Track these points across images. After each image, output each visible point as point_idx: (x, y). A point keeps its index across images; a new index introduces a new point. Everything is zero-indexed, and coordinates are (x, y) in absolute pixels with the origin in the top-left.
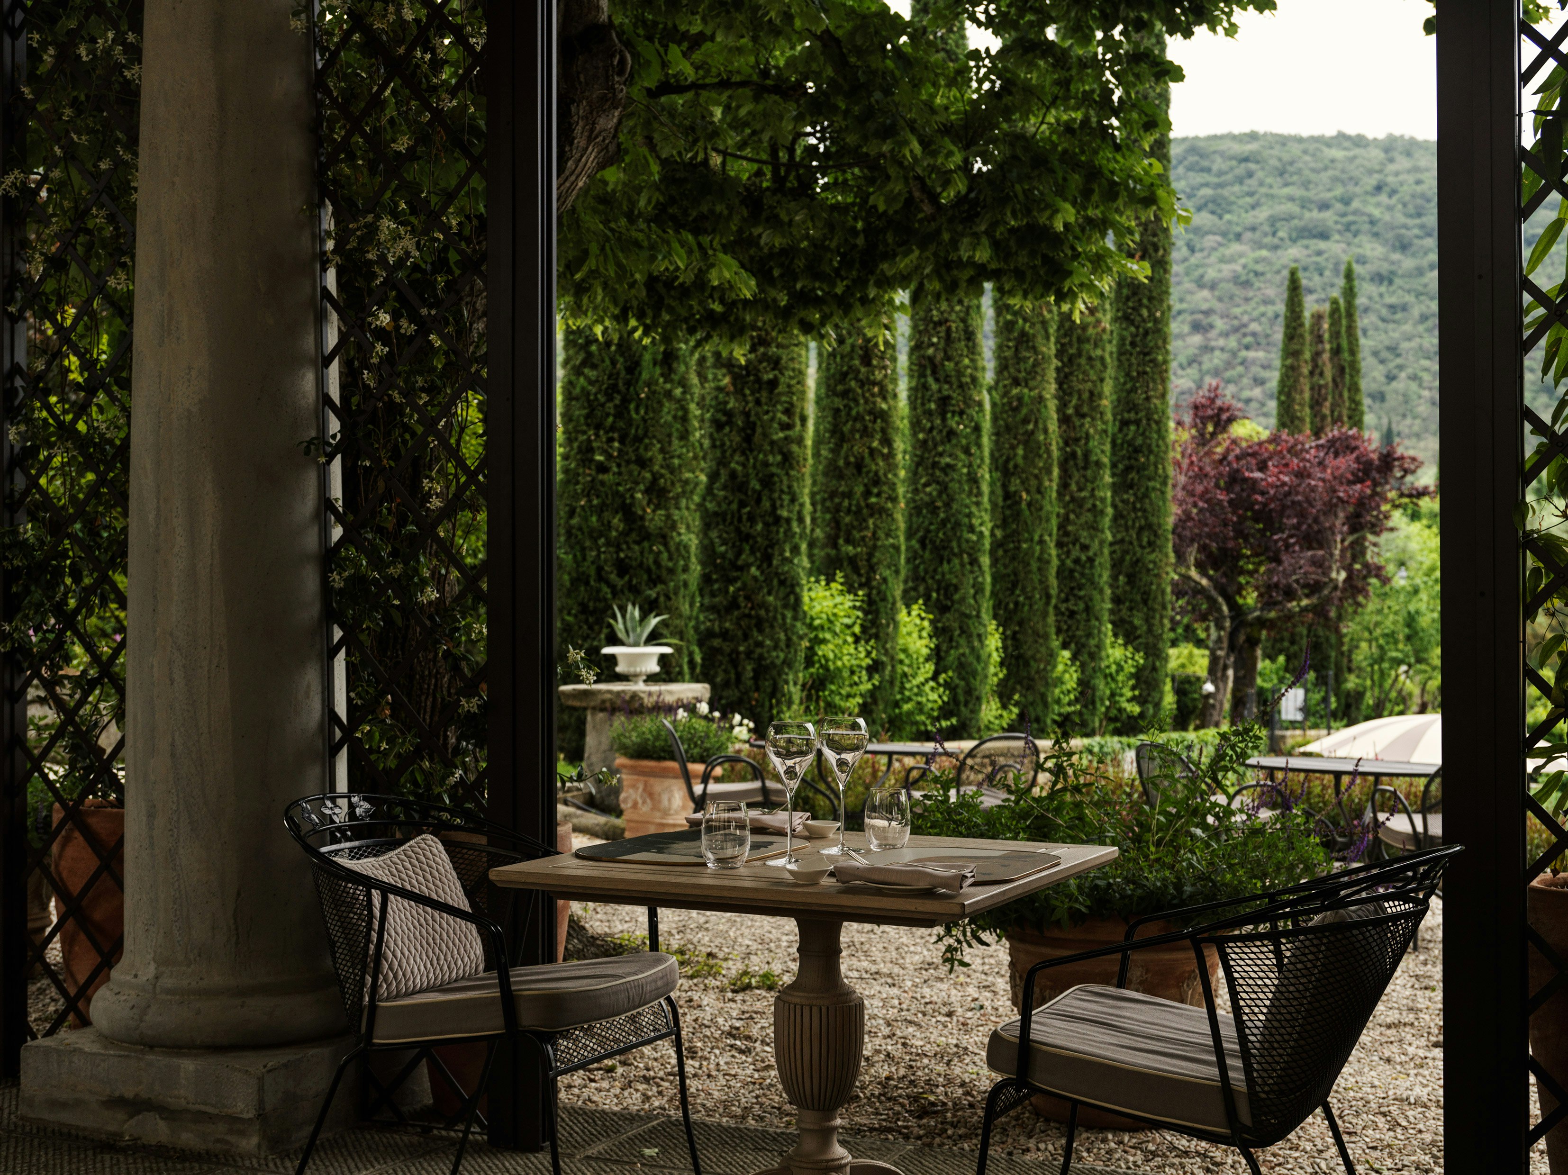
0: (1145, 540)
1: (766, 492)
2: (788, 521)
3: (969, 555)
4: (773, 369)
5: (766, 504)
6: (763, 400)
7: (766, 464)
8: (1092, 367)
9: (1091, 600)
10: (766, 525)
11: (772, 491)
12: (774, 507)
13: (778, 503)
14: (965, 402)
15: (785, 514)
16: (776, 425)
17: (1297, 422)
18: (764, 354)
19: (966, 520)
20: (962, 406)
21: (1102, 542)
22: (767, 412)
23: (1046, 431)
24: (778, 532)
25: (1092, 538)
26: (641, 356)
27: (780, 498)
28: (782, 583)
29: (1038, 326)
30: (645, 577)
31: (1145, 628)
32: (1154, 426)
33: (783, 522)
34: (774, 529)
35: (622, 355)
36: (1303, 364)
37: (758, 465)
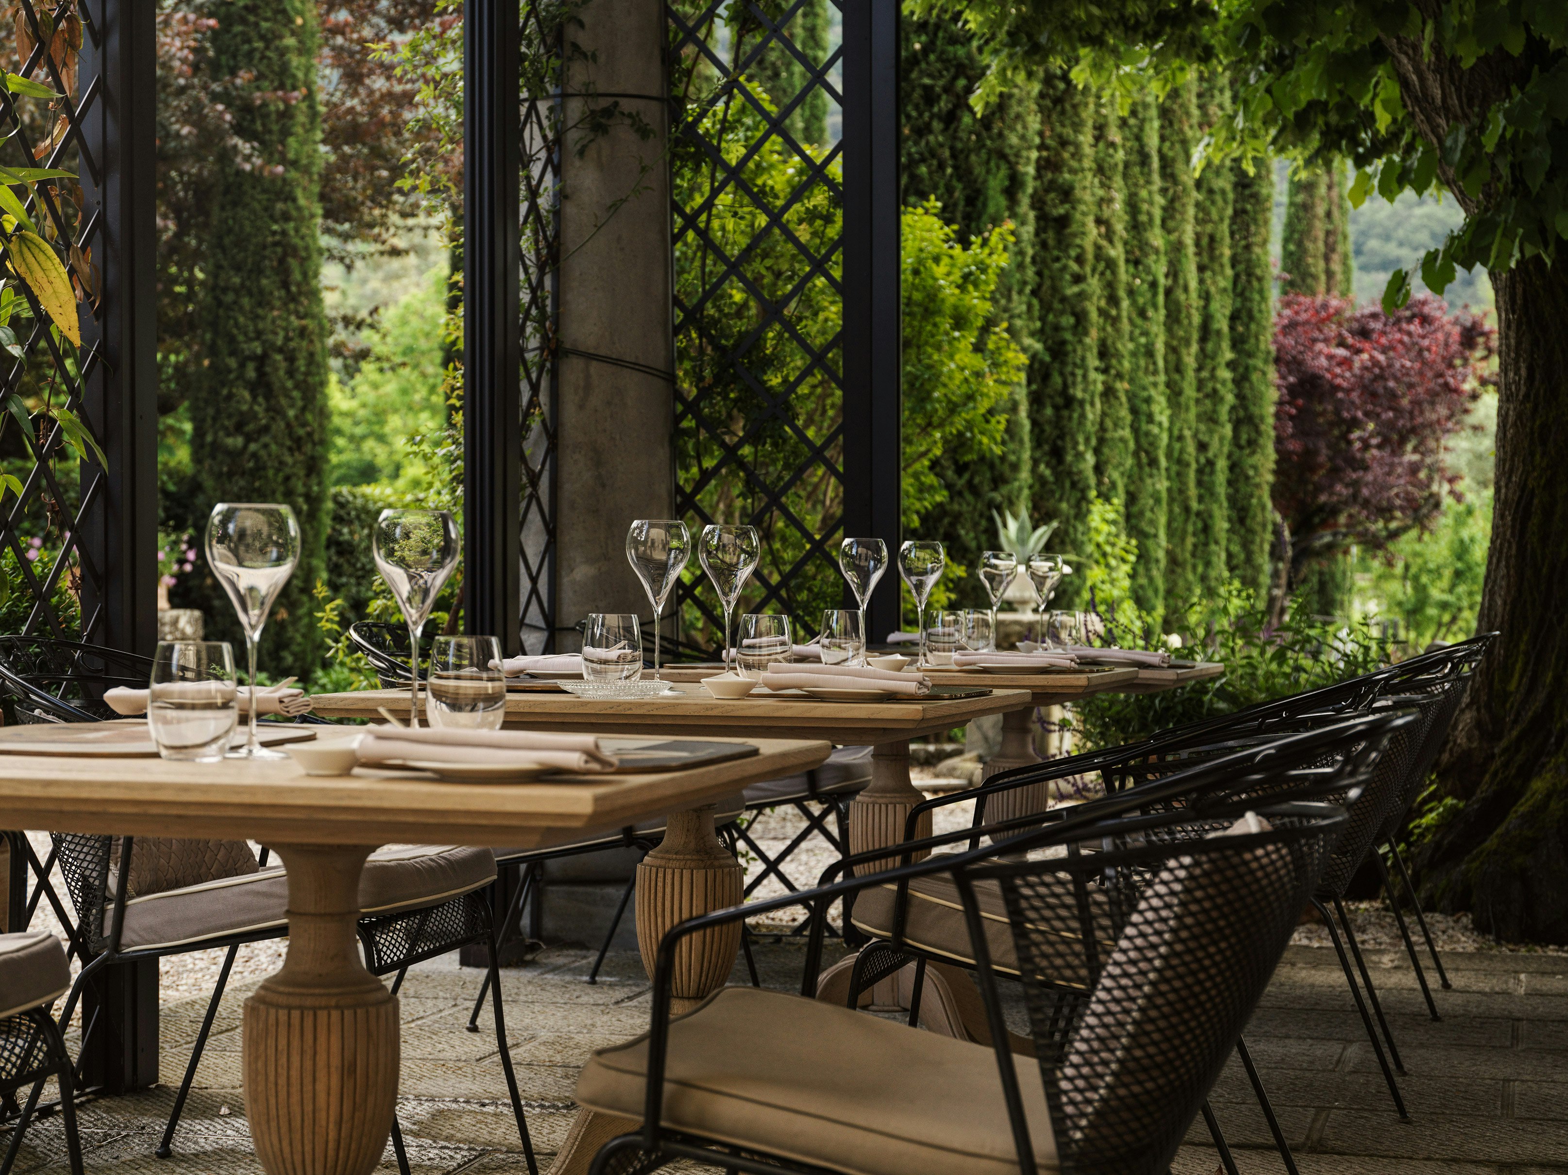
0: (1244, 437)
1: (1056, 365)
2: (1082, 403)
3: (1147, 453)
4: (1062, 202)
5: (1057, 380)
6: (1051, 242)
7: (1057, 328)
8: (1213, 202)
9: (1211, 516)
10: (1056, 408)
11: (1063, 363)
12: (1065, 385)
13: (1070, 380)
14: (1141, 249)
15: (1079, 394)
16: (1068, 277)
17: (1309, 281)
18: (1052, 182)
19: (1144, 407)
20: (1138, 253)
21: (1222, 439)
22: (1057, 259)
23: (1186, 289)
24: (1070, 418)
25: (1211, 432)
26: (985, 181)
27: (1073, 374)
28: (1074, 485)
29: (1178, 146)
30: (988, 475)
31: (1242, 556)
32: (1255, 284)
33: (1076, 406)
34: (1065, 413)
35: (959, 180)
36: (1317, 201)
37: (1048, 329)
